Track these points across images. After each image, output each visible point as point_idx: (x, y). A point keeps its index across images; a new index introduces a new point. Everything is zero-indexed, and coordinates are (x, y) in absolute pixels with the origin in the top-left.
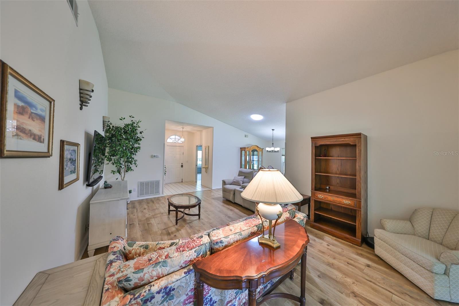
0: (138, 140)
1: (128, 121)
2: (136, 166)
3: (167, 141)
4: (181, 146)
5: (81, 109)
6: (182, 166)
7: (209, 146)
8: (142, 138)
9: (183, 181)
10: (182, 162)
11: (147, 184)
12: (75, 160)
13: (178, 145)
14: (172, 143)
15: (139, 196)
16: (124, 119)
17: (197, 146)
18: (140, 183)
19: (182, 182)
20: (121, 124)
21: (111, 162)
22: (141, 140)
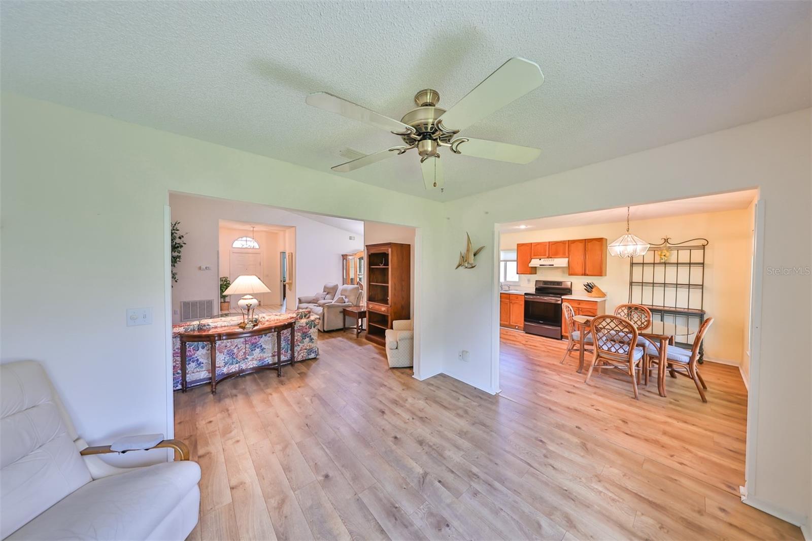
2: (176, 281)
3: (234, 246)
4: (256, 253)
7: (292, 253)
8: (183, 245)
9: (262, 304)
11: (194, 304)
13: (251, 251)
14: (241, 248)
15: (183, 320)
17: (281, 253)
18: (184, 303)
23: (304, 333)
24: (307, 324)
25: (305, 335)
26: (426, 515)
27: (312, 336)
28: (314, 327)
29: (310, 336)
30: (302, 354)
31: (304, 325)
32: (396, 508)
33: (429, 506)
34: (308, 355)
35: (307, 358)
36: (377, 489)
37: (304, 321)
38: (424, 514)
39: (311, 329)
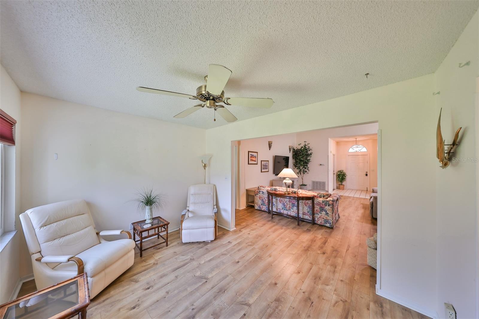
0: (310, 155)
1: (302, 145)
2: (309, 171)
3: (349, 152)
4: (364, 155)
5: (270, 150)
6: (367, 175)
10: (367, 171)
11: (317, 183)
12: (267, 166)
13: (360, 154)
14: (355, 152)
16: (301, 144)
18: (312, 181)
19: (367, 190)
20: (299, 147)
21: (296, 168)
22: (311, 154)
23: (321, 207)
24: (323, 202)
25: (322, 209)
26: (221, 307)
27: (327, 212)
28: (329, 206)
29: (326, 211)
30: (321, 221)
31: (321, 202)
32: (224, 292)
33: (226, 308)
34: (325, 223)
35: (324, 225)
36: (234, 282)
37: (321, 200)
38: (221, 306)
39: (326, 206)
